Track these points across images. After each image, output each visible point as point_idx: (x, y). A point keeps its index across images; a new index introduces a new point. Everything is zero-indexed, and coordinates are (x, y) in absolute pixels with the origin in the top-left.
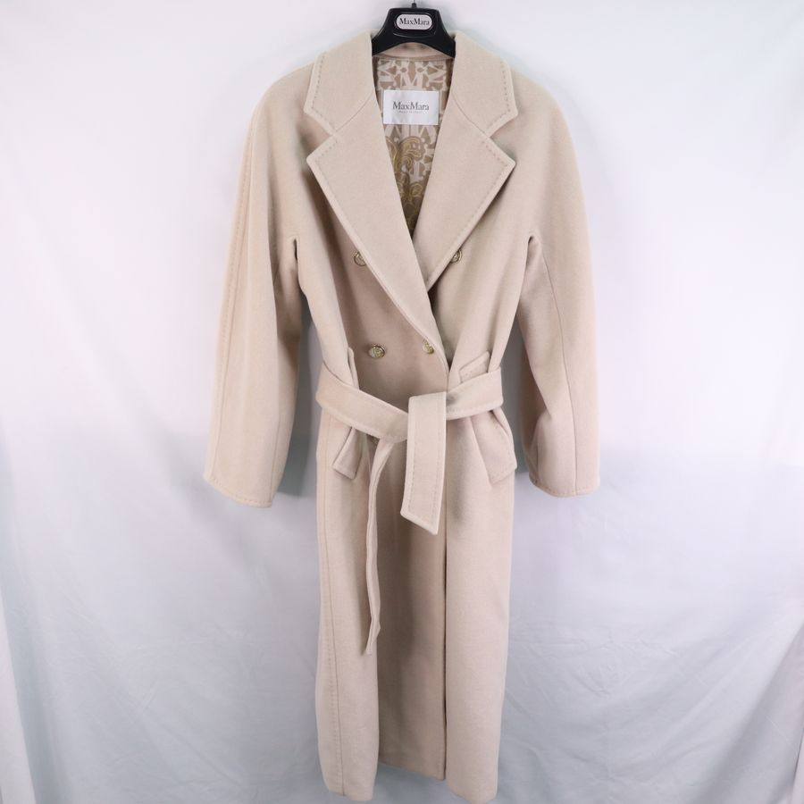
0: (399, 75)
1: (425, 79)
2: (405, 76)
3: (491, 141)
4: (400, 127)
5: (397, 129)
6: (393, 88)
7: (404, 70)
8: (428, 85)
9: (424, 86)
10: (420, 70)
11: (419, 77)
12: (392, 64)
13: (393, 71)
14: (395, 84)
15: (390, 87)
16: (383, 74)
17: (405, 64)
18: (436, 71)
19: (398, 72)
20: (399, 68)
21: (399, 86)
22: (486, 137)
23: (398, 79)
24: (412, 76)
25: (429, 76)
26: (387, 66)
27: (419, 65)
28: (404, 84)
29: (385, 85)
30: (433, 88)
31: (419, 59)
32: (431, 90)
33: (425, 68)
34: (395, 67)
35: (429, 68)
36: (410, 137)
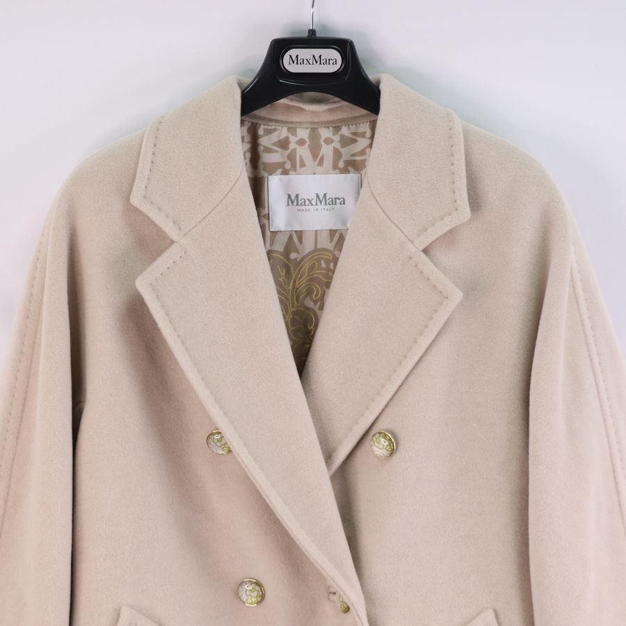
0: (294, 151)
1: (337, 154)
2: (304, 152)
3: (423, 255)
4: (300, 234)
5: (295, 238)
6: (285, 172)
7: (301, 142)
8: (341, 164)
9: (335, 167)
10: (328, 141)
11: (327, 151)
12: (283, 132)
13: (284, 144)
14: (288, 166)
15: (280, 171)
16: (268, 150)
17: (303, 133)
18: (354, 141)
19: (292, 146)
20: (293, 139)
21: (294, 168)
22: (415, 249)
23: (291, 157)
24: (315, 151)
25: (342, 150)
26: (274, 137)
27: (325, 133)
28: (303, 165)
29: (272, 169)
30: (350, 168)
31: (327, 124)
32: (348, 172)
33: (337, 138)
34: (287, 139)
35: (342, 136)
36: (316, 250)
